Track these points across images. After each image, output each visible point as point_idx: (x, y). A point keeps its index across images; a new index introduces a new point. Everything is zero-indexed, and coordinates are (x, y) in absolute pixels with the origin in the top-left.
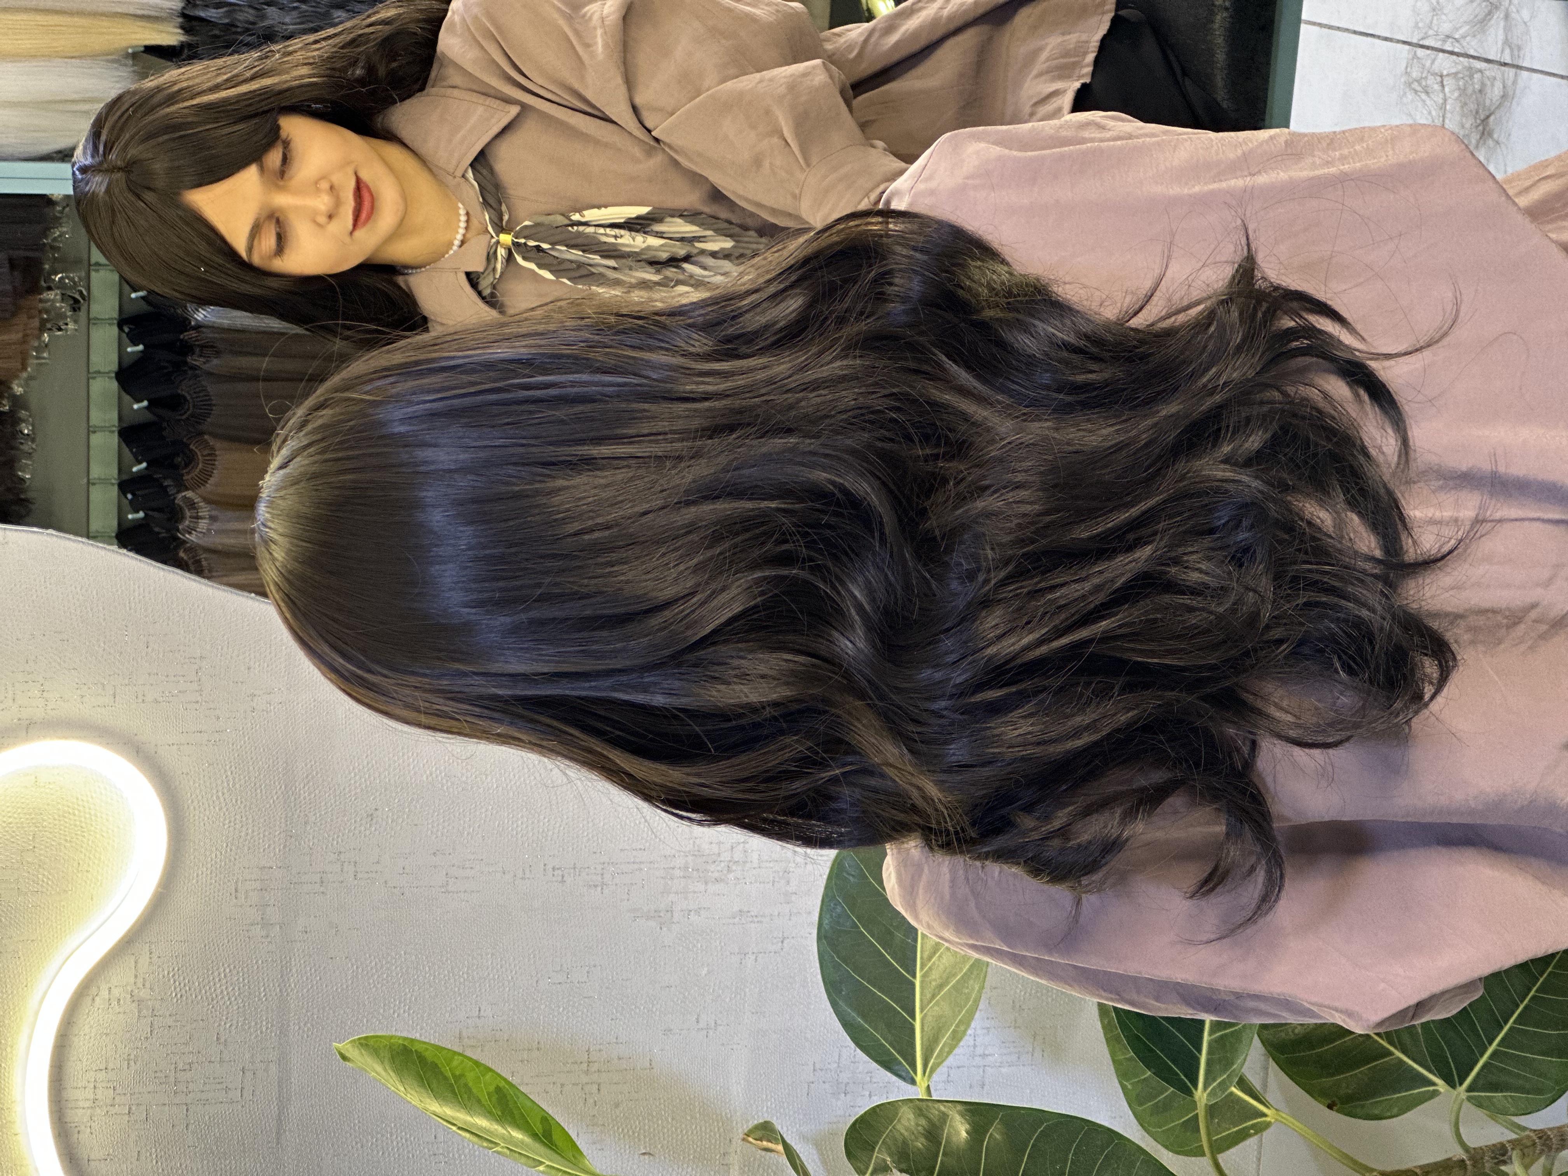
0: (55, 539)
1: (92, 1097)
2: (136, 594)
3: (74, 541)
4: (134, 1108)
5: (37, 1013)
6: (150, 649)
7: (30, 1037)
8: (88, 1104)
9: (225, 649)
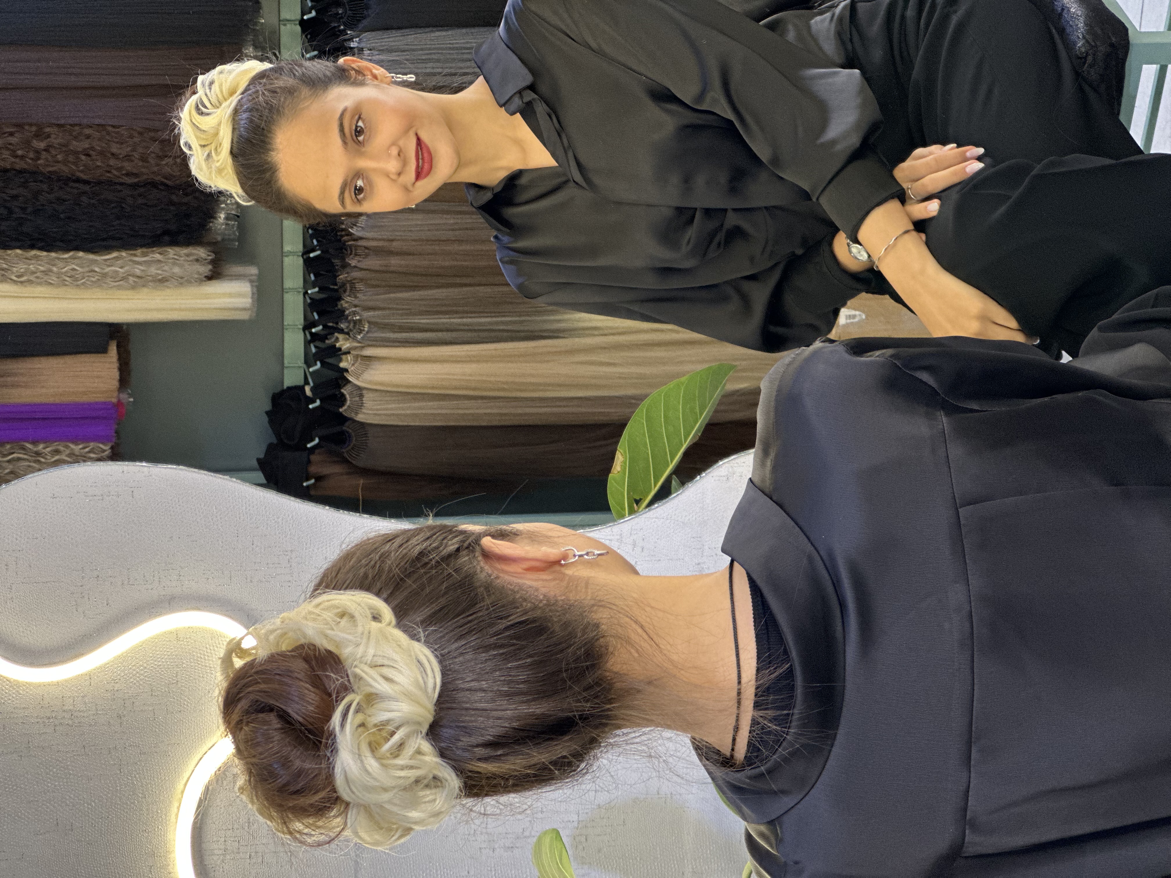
0: (184, 472)
1: (222, 847)
2: (244, 508)
3: (199, 473)
4: (253, 854)
5: (183, 792)
6: (254, 546)
7: (178, 808)
8: (220, 852)
9: (308, 545)
